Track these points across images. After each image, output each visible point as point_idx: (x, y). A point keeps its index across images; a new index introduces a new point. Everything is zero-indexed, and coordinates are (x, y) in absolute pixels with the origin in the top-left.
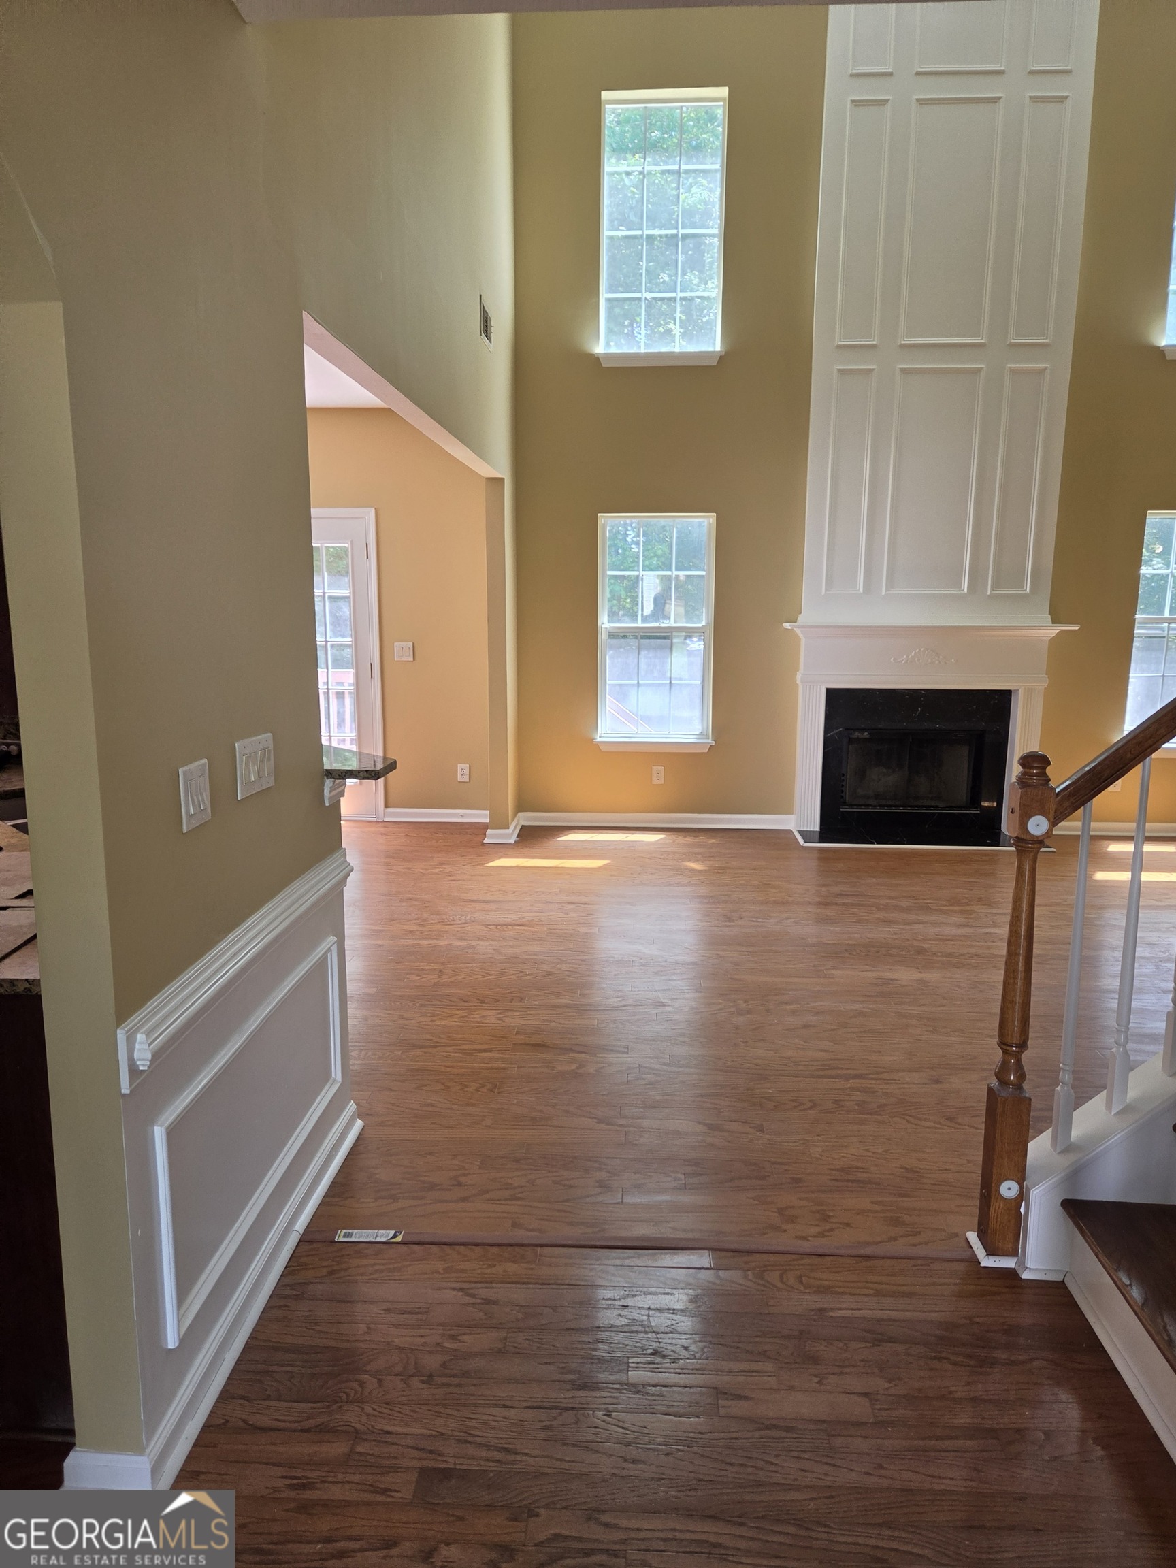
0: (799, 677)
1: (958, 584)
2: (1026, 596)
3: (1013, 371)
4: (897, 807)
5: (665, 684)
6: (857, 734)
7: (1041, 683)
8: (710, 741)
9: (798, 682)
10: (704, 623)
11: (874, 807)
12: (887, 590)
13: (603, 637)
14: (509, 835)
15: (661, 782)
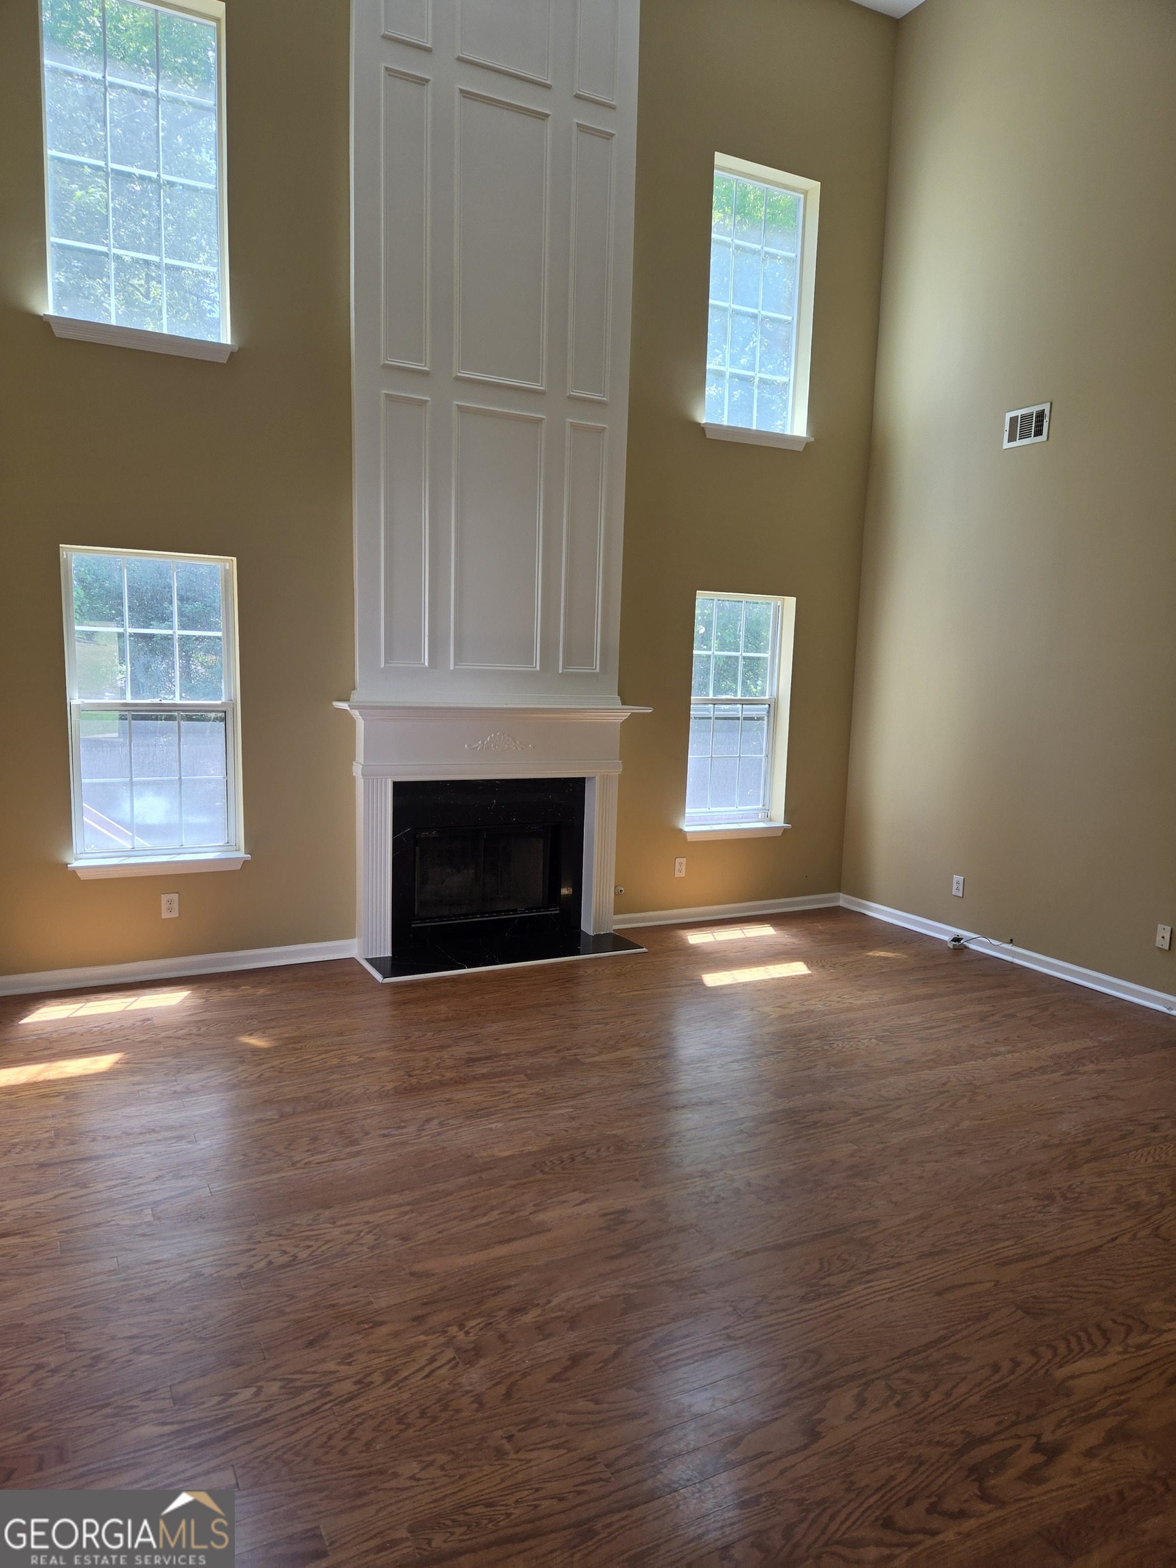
0: (357, 768)
1: (530, 661)
2: (595, 675)
3: (574, 426)
4: (474, 915)
5: (171, 782)
6: (424, 833)
7: (615, 770)
8: (242, 854)
10: (223, 700)
11: (449, 918)
12: (456, 665)
15: (175, 914)
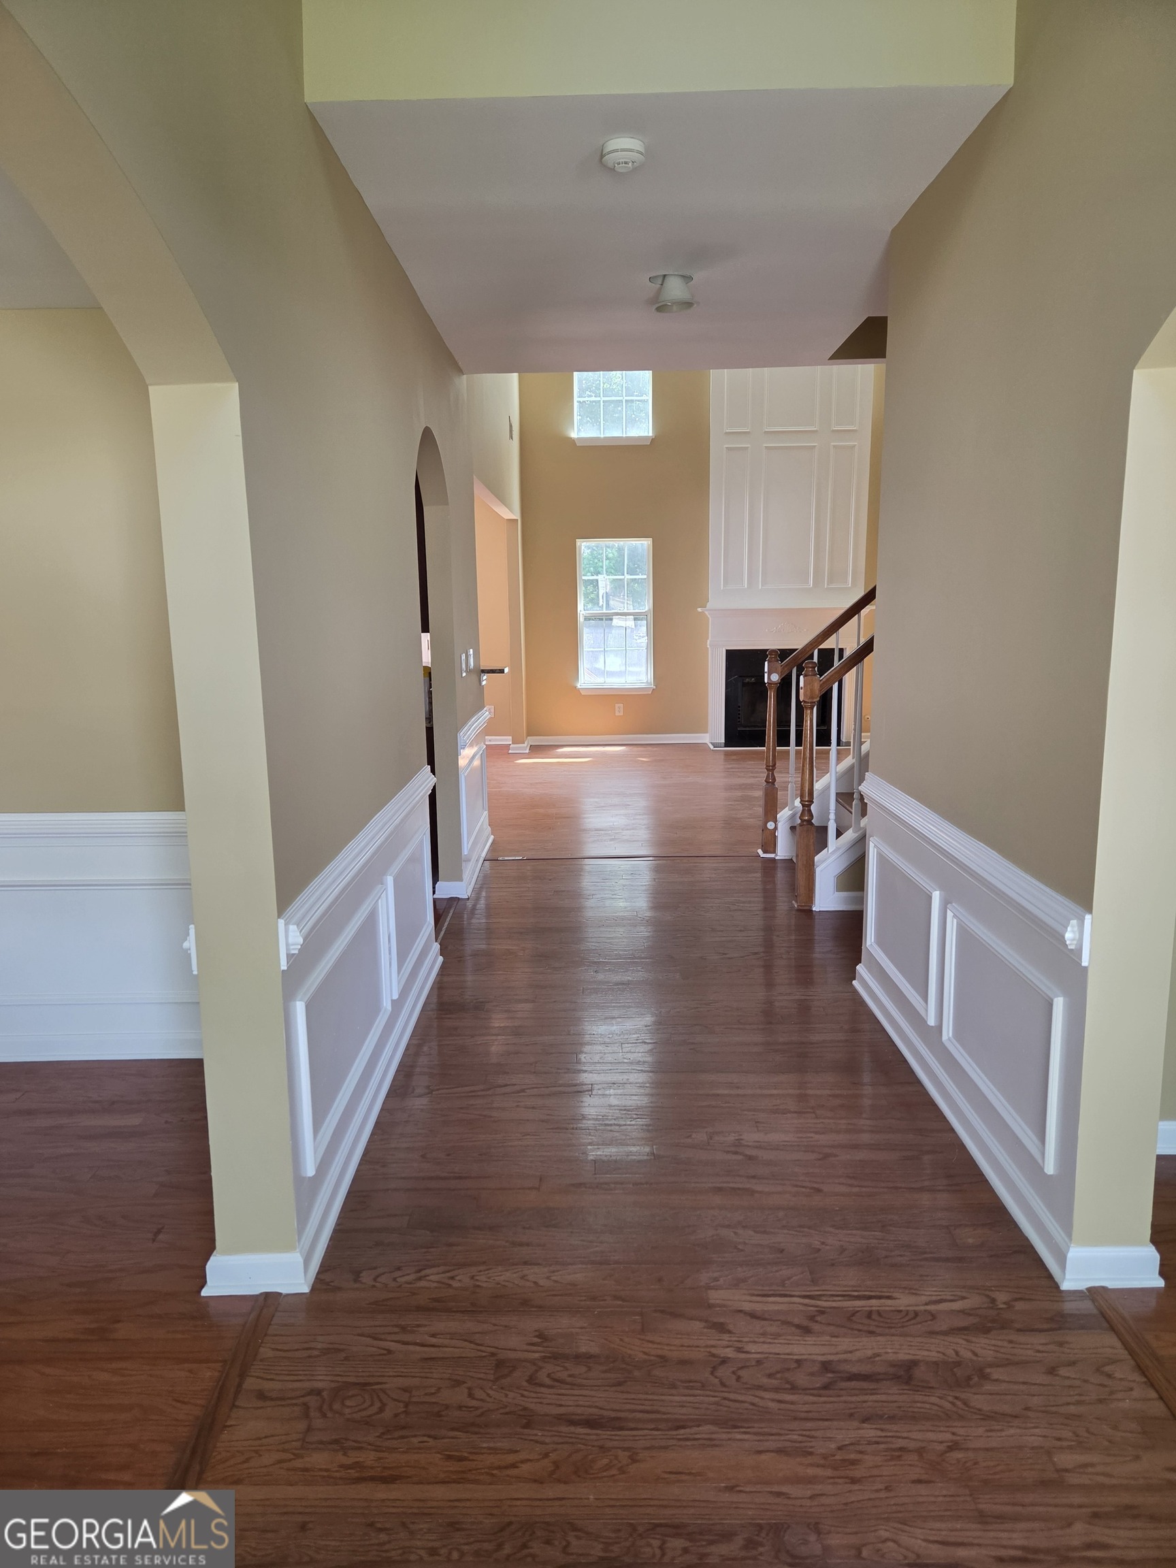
0: (708, 642)
1: (806, 582)
2: (849, 588)
3: (834, 446)
5: (622, 650)
6: (747, 680)
8: (653, 687)
9: (708, 646)
10: (646, 610)
12: (762, 586)
13: (581, 619)
14: (524, 748)
15: (622, 714)
